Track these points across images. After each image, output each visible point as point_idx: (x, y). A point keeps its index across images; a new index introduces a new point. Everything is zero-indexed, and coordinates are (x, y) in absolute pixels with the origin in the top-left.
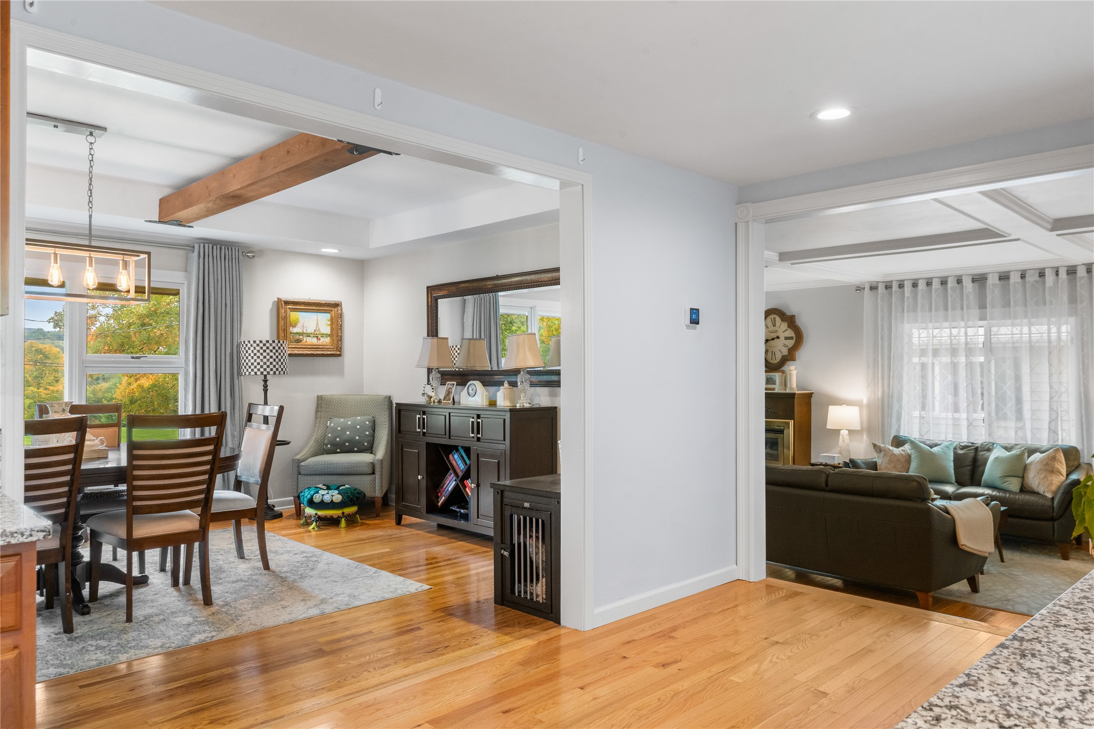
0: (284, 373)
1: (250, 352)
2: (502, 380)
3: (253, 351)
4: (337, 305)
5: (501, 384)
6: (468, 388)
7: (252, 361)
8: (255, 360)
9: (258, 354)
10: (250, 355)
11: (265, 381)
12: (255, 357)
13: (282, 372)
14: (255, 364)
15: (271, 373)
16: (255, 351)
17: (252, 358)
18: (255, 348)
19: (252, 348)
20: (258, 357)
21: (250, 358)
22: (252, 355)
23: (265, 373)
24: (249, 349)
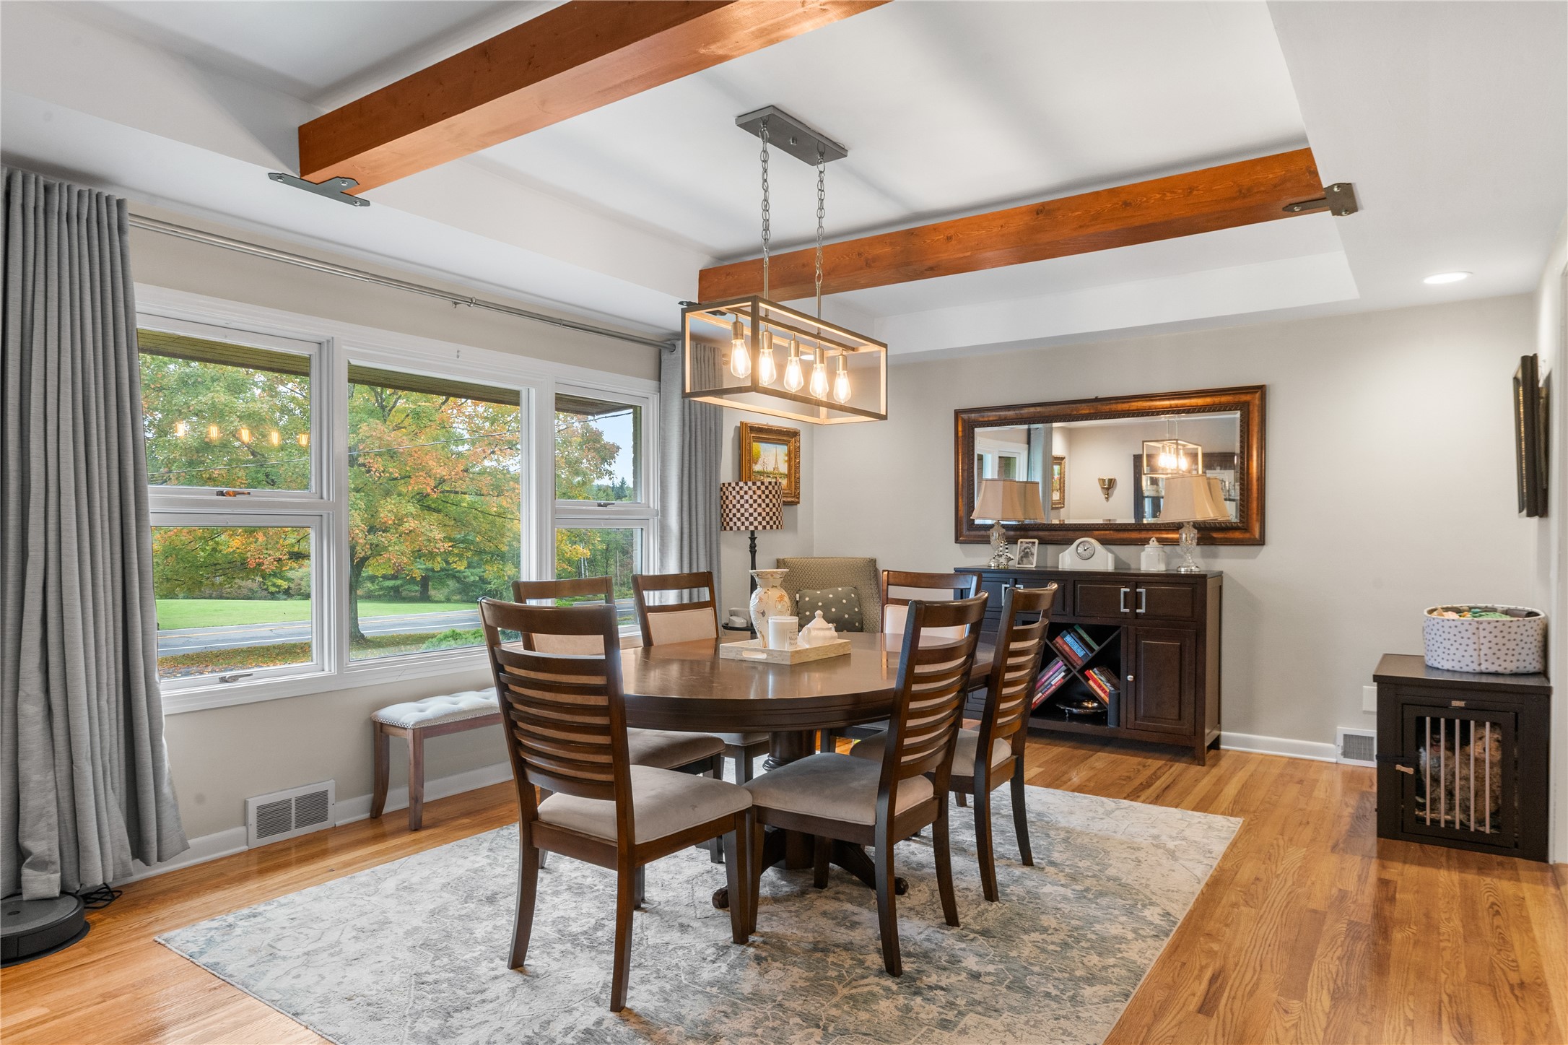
0: (777, 528)
1: (746, 497)
2: (1148, 536)
3: (751, 497)
4: (794, 434)
5: (1145, 542)
6: (1078, 546)
7: (751, 510)
8: (755, 510)
9: (759, 501)
10: (747, 501)
11: (753, 539)
12: (755, 506)
13: (775, 527)
14: (755, 515)
15: (760, 528)
16: (755, 497)
17: (751, 506)
18: (754, 492)
19: (751, 493)
20: (760, 505)
21: (747, 506)
22: (751, 501)
23: (752, 528)
24: (746, 493)
